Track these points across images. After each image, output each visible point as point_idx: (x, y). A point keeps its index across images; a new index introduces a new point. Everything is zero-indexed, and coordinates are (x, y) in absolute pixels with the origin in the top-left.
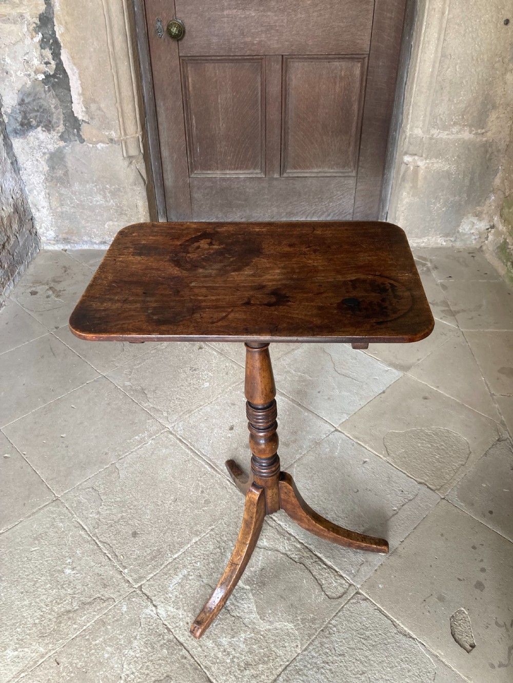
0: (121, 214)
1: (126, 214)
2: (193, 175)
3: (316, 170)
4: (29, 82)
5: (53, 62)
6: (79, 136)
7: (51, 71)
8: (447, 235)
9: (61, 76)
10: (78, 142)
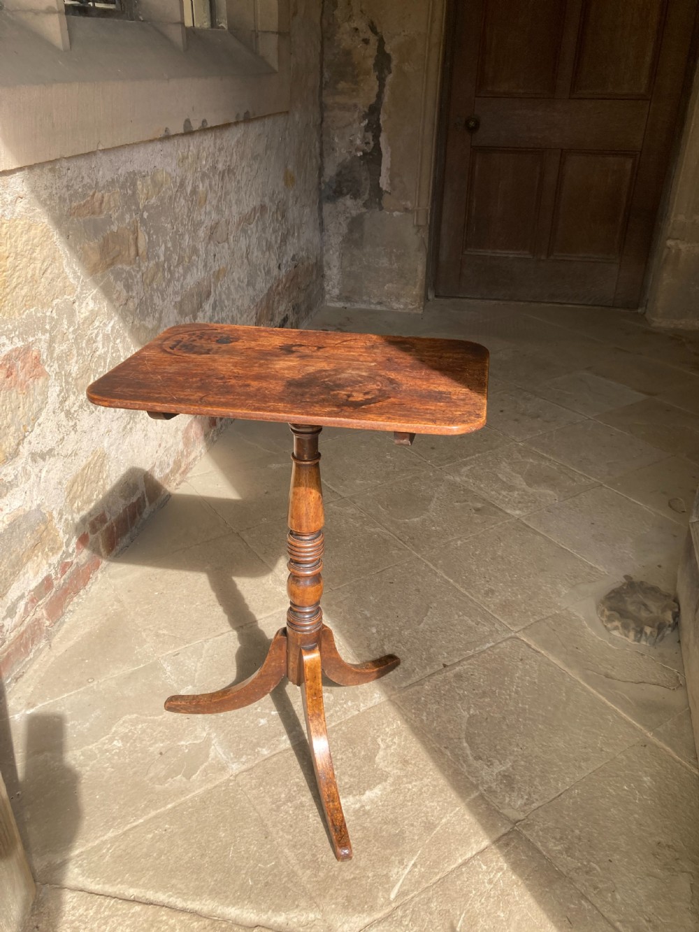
0: (402, 277)
1: (405, 277)
2: (466, 253)
3: (581, 255)
4: (349, 158)
5: (372, 144)
6: (380, 204)
7: (368, 150)
9: (376, 154)
10: (378, 210)
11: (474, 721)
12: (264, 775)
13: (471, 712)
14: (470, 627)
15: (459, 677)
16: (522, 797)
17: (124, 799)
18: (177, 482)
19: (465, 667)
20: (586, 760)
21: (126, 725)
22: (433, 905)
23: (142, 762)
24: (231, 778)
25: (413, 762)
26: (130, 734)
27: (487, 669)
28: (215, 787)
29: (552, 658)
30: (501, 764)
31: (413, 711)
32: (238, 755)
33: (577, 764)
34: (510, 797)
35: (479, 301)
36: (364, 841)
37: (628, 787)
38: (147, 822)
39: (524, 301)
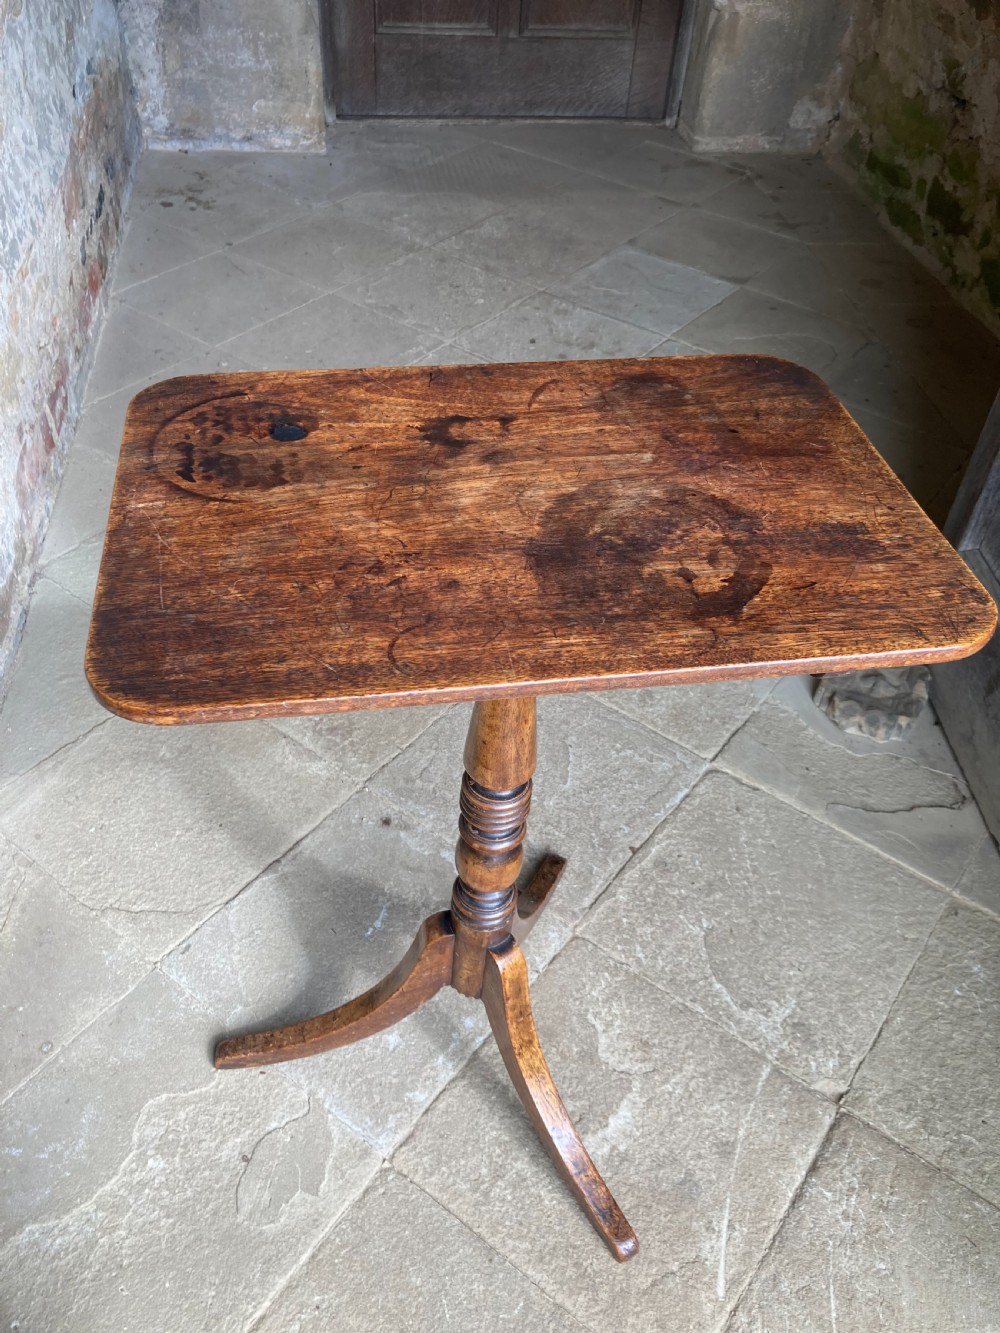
0: (281, 86)
1: (288, 87)
2: (381, 30)
3: (573, 26)
8: (771, 132)
11: (715, 940)
12: (438, 1142)
13: (705, 926)
14: (642, 768)
15: (661, 864)
16: (832, 1055)
17: (217, 1273)
18: (28, 582)
19: (664, 844)
20: (892, 962)
21: (155, 1120)
22: (784, 1286)
23: (217, 1186)
24: (387, 1165)
25: (656, 1041)
26: (171, 1137)
27: (697, 839)
28: (366, 1192)
29: (780, 796)
30: (781, 1005)
31: (619, 947)
32: (380, 1121)
33: (881, 973)
34: (815, 1060)
35: (414, 121)
36: (641, 1210)
37: (961, 989)
38: (278, 1302)
39: (487, 117)
